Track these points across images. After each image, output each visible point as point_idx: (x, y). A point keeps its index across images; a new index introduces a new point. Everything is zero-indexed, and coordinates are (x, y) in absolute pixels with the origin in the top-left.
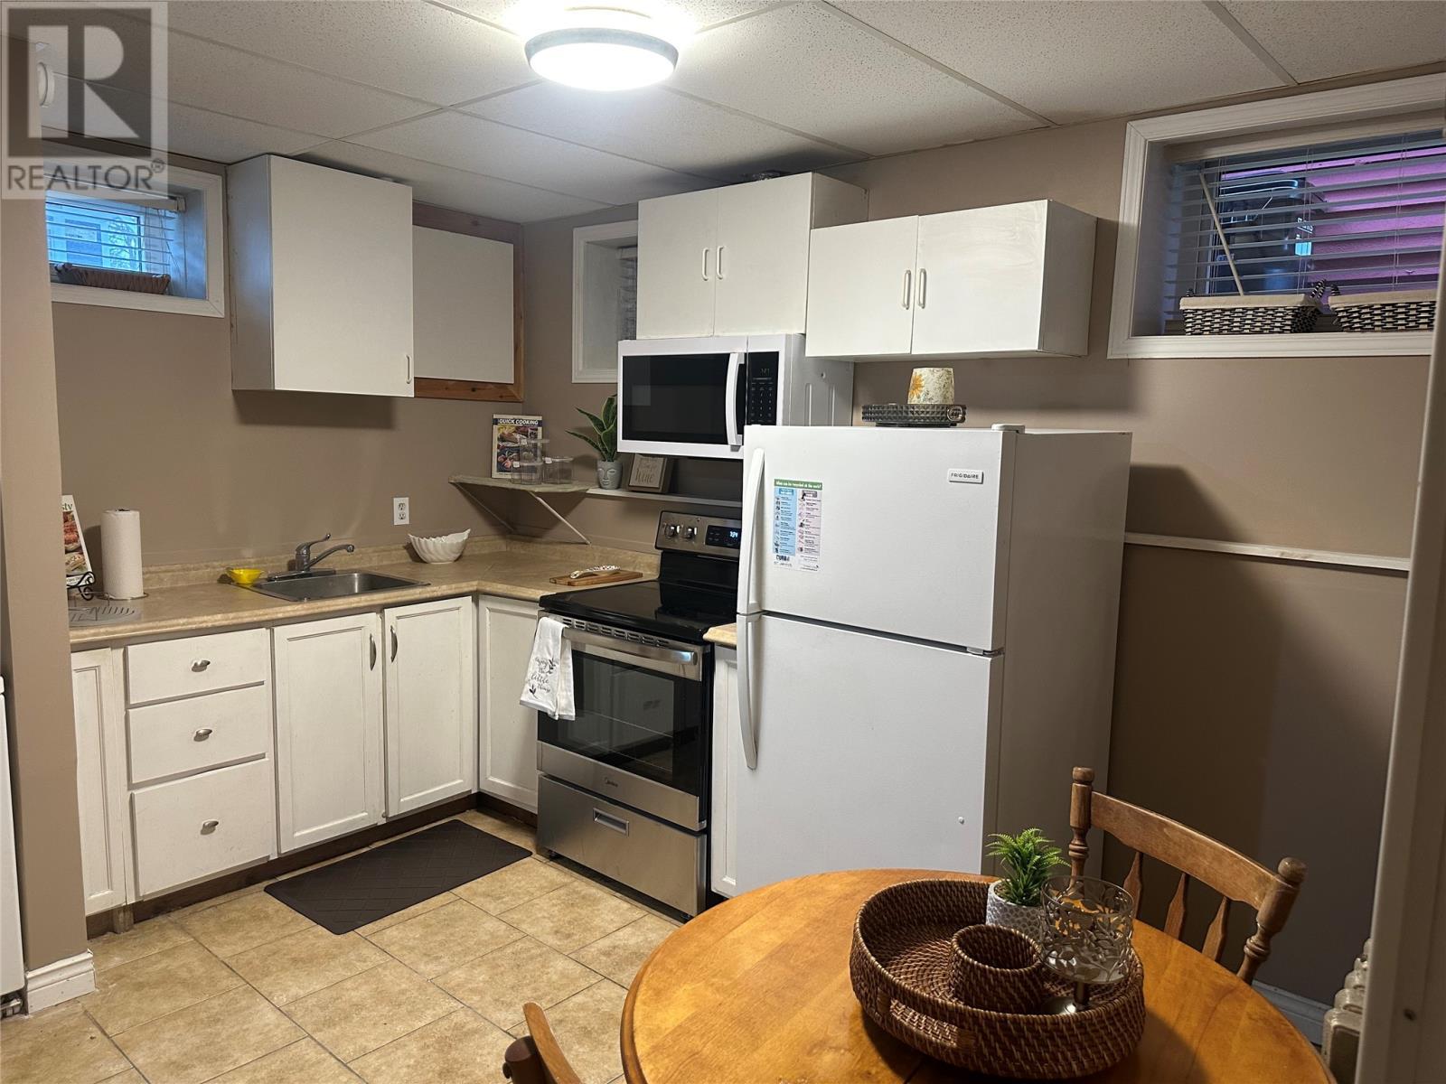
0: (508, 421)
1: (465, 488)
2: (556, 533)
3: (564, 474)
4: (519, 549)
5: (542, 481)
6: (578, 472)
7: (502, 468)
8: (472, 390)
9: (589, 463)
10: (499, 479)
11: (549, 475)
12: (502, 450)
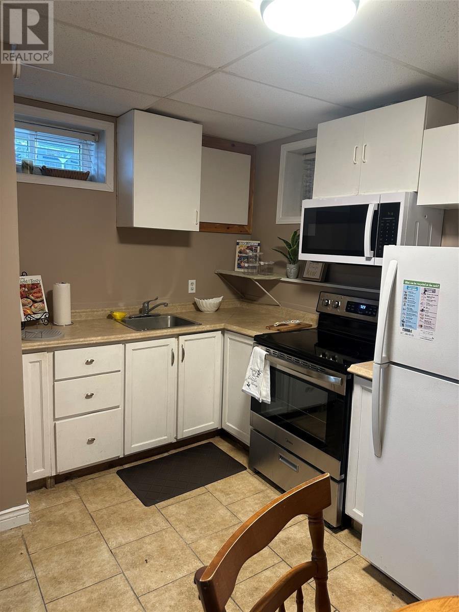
0: (243, 244)
1: (222, 276)
2: (263, 300)
3: (269, 270)
4: (246, 306)
5: (259, 273)
6: (276, 269)
7: (240, 266)
8: (227, 228)
9: (282, 265)
10: (238, 272)
11: (262, 270)
12: (240, 258)
